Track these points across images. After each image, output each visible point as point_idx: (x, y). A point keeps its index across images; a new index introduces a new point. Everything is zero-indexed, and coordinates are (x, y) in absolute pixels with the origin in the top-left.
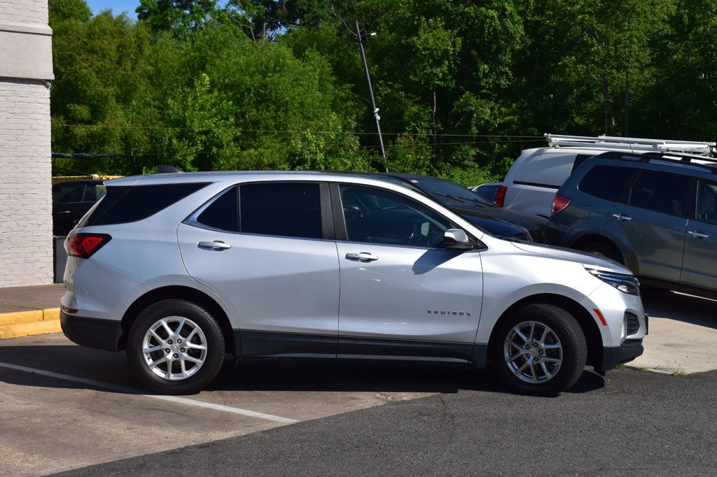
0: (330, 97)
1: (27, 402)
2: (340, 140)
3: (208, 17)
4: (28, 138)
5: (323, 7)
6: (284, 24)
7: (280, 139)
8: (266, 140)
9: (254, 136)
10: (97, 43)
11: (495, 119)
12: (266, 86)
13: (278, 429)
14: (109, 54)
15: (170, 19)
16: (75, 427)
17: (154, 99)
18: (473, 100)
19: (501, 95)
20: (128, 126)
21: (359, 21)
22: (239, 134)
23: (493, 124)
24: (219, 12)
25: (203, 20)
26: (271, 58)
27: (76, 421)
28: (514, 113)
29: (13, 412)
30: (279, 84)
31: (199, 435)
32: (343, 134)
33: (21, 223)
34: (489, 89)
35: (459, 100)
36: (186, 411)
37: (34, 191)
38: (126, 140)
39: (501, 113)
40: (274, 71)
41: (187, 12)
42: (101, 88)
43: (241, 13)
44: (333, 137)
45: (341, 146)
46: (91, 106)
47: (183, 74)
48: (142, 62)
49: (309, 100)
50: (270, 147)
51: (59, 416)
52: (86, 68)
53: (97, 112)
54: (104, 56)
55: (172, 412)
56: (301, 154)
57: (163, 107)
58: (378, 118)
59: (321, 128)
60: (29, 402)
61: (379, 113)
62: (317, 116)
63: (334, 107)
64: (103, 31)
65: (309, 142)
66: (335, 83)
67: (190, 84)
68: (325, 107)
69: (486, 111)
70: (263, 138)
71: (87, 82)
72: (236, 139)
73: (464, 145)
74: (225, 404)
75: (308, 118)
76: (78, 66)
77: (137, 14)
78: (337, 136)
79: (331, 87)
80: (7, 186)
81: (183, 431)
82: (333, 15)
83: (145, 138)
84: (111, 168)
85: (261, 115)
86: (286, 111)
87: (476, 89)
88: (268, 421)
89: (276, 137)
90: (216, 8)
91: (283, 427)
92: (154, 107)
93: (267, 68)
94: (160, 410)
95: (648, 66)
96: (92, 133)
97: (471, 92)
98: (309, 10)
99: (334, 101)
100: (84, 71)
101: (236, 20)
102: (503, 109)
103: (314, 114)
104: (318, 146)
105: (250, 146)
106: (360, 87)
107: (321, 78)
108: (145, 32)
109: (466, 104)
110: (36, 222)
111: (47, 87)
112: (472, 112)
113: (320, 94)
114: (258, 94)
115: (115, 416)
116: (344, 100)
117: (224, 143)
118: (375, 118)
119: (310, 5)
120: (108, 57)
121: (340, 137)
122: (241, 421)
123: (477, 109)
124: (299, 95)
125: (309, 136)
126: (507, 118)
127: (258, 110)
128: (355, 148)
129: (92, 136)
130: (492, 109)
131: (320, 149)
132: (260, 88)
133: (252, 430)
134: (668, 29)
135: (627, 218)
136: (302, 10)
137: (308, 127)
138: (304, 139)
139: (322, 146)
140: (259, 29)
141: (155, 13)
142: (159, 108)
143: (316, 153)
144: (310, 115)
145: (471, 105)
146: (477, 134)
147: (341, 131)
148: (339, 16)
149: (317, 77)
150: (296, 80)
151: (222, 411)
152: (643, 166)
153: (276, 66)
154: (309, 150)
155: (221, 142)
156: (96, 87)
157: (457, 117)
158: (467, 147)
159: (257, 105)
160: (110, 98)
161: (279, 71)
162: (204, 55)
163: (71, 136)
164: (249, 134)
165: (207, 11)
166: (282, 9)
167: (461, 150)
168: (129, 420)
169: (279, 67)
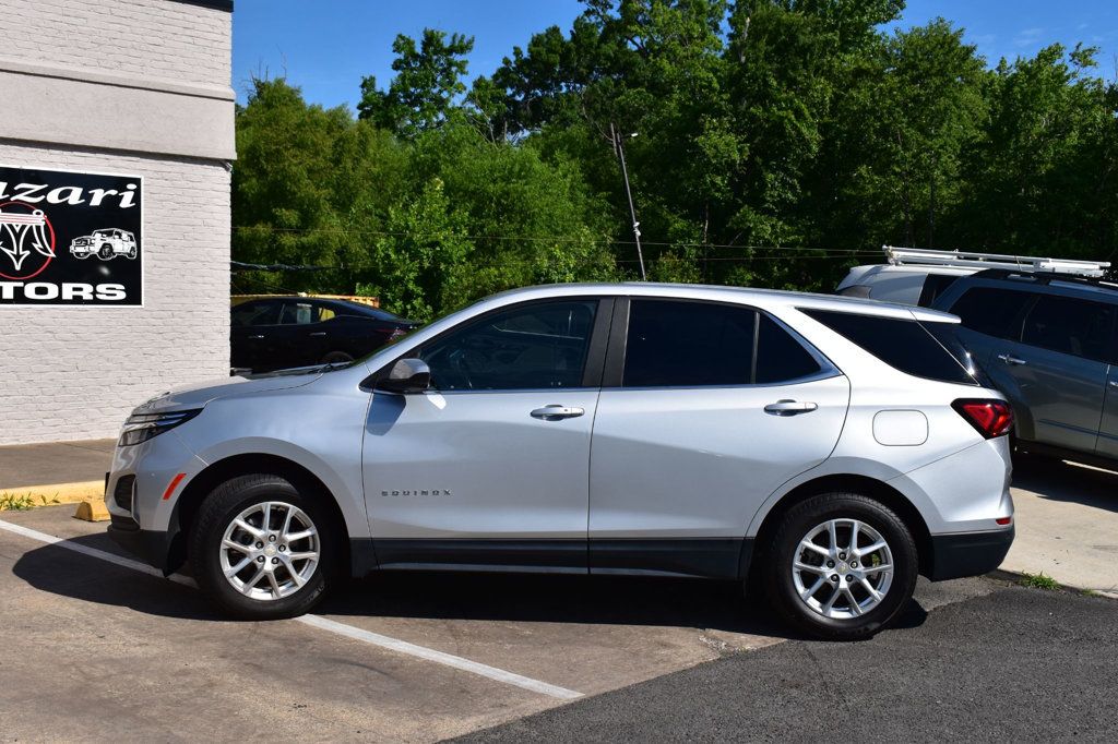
0: (581, 208)
1: (141, 640)
2: (593, 259)
3: (441, 116)
4: (200, 237)
5: (573, 108)
6: (526, 126)
7: (522, 256)
8: (507, 257)
9: (493, 252)
10: (309, 137)
11: (776, 238)
12: (508, 194)
13: (550, 714)
14: (323, 151)
15: (395, 116)
16: (206, 700)
17: (376, 207)
18: (752, 216)
19: (786, 211)
20: (345, 235)
21: (614, 123)
22: (472, 248)
23: (773, 245)
24: (453, 109)
25: (435, 119)
26: (515, 161)
27: (211, 685)
28: (798, 232)
29: (112, 661)
30: (525, 192)
31: (416, 724)
32: (597, 251)
33: (188, 350)
34: (774, 203)
35: (735, 215)
36: (396, 668)
37: (205, 308)
38: (342, 253)
39: (783, 231)
40: (519, 177)
41: (417, 109)
42: (312, 190)
43: (479, 112)
44: (585, 255)
45: (594, 266)
46: (301, 211)
47: (411, 178)
48: (365, 163)
49: (558, 212)
50: (512, 264)
51: (185, 673)
52: (295, 165)
53: (308, 221)
54: (317, 154)
55: (372, 669)
56: (547, 274)
57: (385, 218)
58: (638, 233)
59: (570, 244)
60: (146, 641)
61: (639, 227)
62: (566, 231)
63: (587, 221)
64: (316, 123)
65: (558, 260)
66: (587, 192)
67: (419, 190)
68: (577, 220)
69: (767, 228)
70: (503, 255)
71: (296, 182)
72: (470, 256)
73: (739, 267)
74: (459, 653)
75: (556, 233)
76: (286, 164)
77: (359, 112)
78: (590, 253)
79: (583, 196)
80: (170, 300)
81: (390, 715)
82: (583, 117)
83: (364, 251)
84: (323, 286)
85: (502, 227)
86: (533, 224)
87: (756, 202)
88: (532, 694)
89: (518, 254)
90: (450, 105)
91: (558, 710)
92: (376, 215)
93: (511, 172)
94: (352, 664)
95: (958, 179)
96: (302, 244)
97: (750, 206)
98: (556, 112)
99: (587, 213)
100: (294, 168)
101: (474, 120)
102: (786, 228)
103: (563, 226)
104: (567, 265)
105: (488, 265)
106: (618, 197)
107: (572, 187)
108: (368, 127)
109: (744, 219)
110: (210, 349)
111: (227, 169)
112: (749, 230)
113: (571, 205)
114: (499, 203)
115: (279, 676)
116: (599, 211)
117: (455, 258)
118: (634, 234)
119: (557, 105)
120: (322, 154)
121: (593, 255)
122: (485, 692)
123: (756, 226)
124: (547, 205)
125: (558, 253)
126: (790, 238)
127: (499, 221)
128: (611, 268)
129: (303, 247)
130: (773, 226)
131: (569, 269)
132: (501, 196)
133: (507, 716)
134: (982, 136)
135: (1018, 361)
136: (549, 111)
137: (555, 242)
138: (551, 257)
139: (572, 266)
140: (499, 131)
141: (379, 109)
142: (381, 217)
143: (565, 274)
144: (560, 229)
145: (750, 222)
146: (753, 255)
147: (594, 247)
148: (591, 119)
149: (568, 185)
150: (544, 187)
151: (455, 669)
152: (1041, 289)
153: (521, 170)
154: (556, 270)
155: (450, 257)
156: (307, 189)
157: (731, 233)
158: (742, 270)
159: (497, 216)
160: (321, 201)
161: (524, 177)
162: (435, 157)
163: (278, 247)
164: (486, 249)
165: (440, 109)
166: (525, 109)
167: (735, 274)
168: (300, 685)
169: (524, 173)
